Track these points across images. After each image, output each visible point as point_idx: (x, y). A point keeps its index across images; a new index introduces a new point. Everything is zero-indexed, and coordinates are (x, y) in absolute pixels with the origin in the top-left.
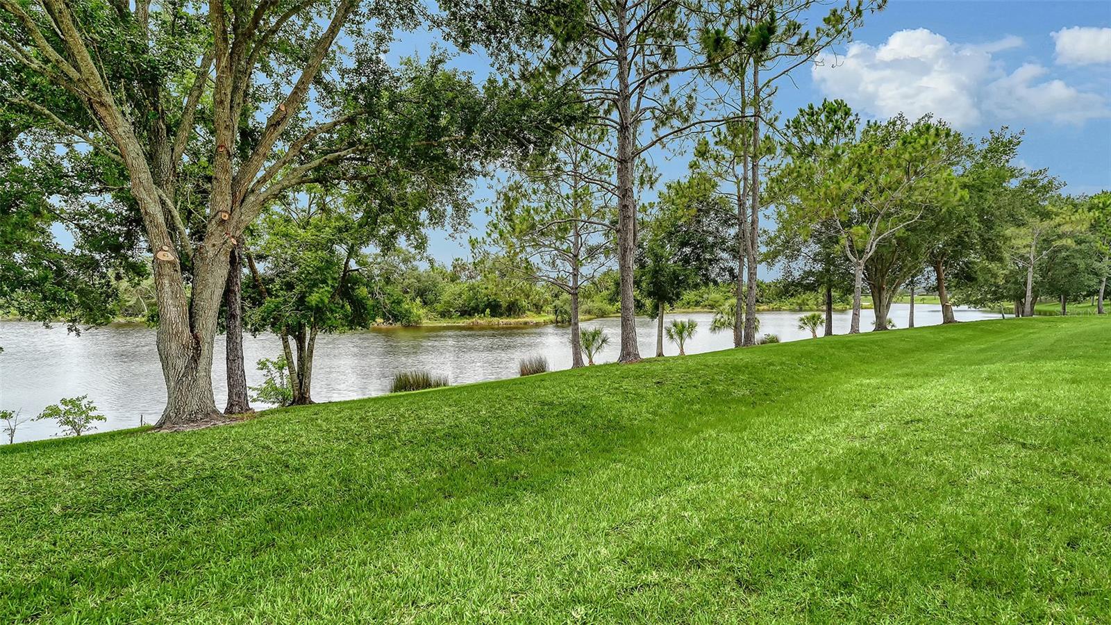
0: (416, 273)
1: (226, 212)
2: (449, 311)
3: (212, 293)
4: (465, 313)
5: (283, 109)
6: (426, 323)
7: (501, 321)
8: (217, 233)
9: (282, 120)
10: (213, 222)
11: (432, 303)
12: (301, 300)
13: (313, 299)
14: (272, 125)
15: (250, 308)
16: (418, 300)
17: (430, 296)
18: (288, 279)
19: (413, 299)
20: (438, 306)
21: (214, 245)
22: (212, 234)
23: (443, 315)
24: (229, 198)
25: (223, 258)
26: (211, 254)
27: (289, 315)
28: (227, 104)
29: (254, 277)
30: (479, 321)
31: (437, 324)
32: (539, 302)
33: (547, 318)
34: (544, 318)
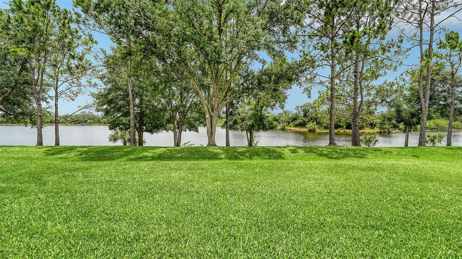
6: (318, 131)
7: (350, 131)
11: (322, 123)
16: (315, 122)
19: (313, 122)
20: (324, 125)
23: (326, 128)
30: (340, 131)
31: (322, 131)
32: (372, 123)
33: (375, 131)
34: (373, 131)
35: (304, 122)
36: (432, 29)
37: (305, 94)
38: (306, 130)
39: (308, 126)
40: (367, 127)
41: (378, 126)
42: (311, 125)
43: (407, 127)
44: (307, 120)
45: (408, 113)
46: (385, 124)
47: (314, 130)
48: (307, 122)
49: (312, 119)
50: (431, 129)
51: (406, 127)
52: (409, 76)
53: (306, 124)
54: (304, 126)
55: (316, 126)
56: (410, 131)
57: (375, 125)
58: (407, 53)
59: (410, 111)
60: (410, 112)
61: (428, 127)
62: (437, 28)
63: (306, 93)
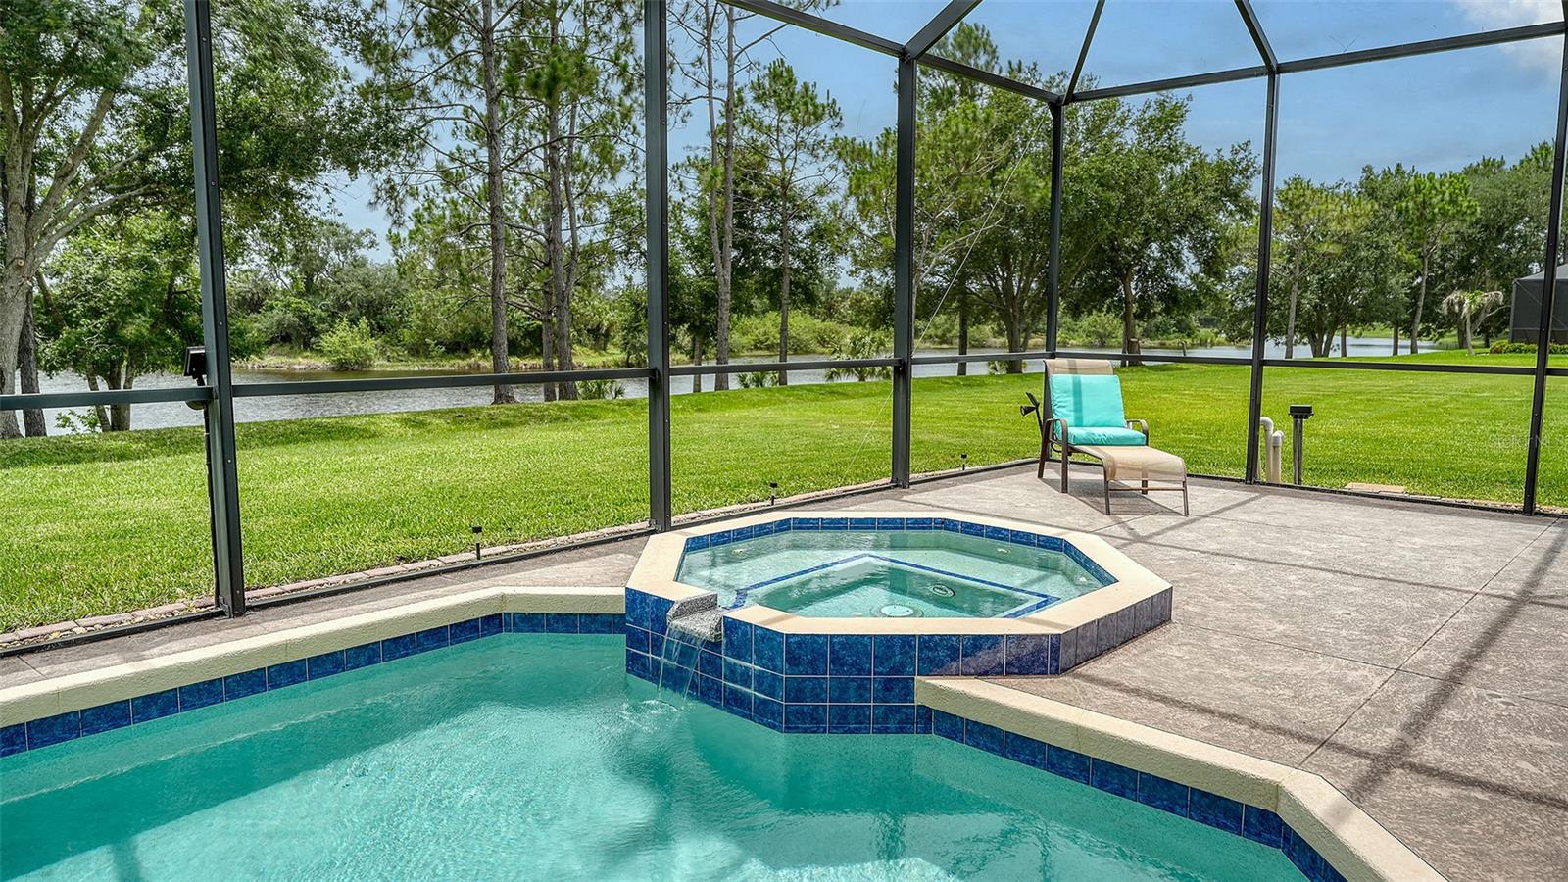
0: (360, 272)
1: (21, 258)
2: (426, 344)
3: (12, 329)
4: (457, 346)
5: (70, 162)
6: (380, 365)
7: (522, 362)
8: (14, 277)
9: (70, 172)
10: (10, 268)
11: (396, 327)
12: (112, 331)
13: (129, 332)
14: (60, 177)
15: (43, 339)
16: (363, 322)
17: (392, 315)
18: (92, 303)
19: (353, 322)
20: (406, 335)
21: (12, 288)
22: (10, 278)
23: (417, 350)
24: (23, 246)
25: (20, 299)
26: (9, 295)
27: (97, 349)
28: (18, 168)
29: (46, 301)
30: (481, 362)
31: (401, 367)
32: (598, 328)
33: (610, 358)
34: (604, 359)
35: (305, 319)
36: (731, 61)
37: (382, 209)
38: (321, 363)
39: (328, 341)
40: (580, 343)
41: (618, 339)
42: (345, 338)
43: (697, 339)
44: (318, 311)
45: (697, 295)
46: (640, 331)
47: (362, 364)
48: (321, 320)
49: (344, 307)
50: (768, 348)
51: (694, 340)
52: (693, 173)
53: (317, 334)
54: (307, 345)
55: (370, 344)
56: (704, 352)
57: (607, 335)
58: (685, 108)
59: (700, 287)
60: (701, 292)
61: (762, 339)
62: (743, 60)
63: (385, 206)
